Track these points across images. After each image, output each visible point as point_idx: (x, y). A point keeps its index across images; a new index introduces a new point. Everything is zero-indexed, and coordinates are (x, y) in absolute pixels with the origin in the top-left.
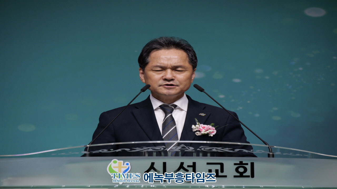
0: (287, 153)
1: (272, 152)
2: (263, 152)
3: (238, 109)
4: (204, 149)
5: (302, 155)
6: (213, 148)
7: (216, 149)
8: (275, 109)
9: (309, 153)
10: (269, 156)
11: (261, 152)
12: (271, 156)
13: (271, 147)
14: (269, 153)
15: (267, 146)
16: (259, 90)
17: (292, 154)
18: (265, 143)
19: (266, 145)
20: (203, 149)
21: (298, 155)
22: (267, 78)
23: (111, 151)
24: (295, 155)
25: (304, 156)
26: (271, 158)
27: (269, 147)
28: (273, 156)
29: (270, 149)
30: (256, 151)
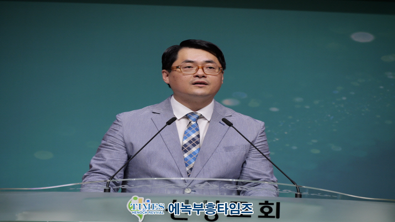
0: (315, 193)
1: (299, 192)
2: (290, 191)
3: (274, 141)
4: (229, 187)
5: (330, 196)
6: (238, 187)
7: (241, 187)
8: (315, 141)
9: (338, 194)
10: (296, 196)
11: (288, 191)
12: (298, 196)
13: (298, 187)
14: (296, 193)
15: (295, 186)
16: (298, 121)
17: (320, 195)
18: (294, 183)
19: (294, 184)
20: (227, 187)
21: (327, 196)
22: (307, 107)
23: (132, 186)
24: (323, 196)
25: (332, 197)
26: (298, 199)
27: (296, 187)
28: (301, 196)
29: (298, 189)
30: (283, 191)
